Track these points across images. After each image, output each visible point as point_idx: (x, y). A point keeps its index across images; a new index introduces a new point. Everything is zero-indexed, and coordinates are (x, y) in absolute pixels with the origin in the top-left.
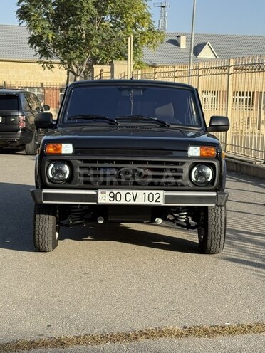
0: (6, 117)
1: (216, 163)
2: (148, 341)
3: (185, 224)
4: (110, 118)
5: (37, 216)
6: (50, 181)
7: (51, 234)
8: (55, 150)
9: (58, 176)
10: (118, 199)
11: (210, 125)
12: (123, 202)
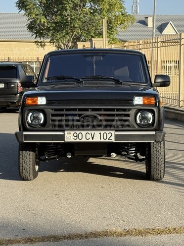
0: (7, 84)
1: (155, 110)
2: (96, 239)
3: (134, 158)
4: (78, 78)
5: (21, 152)
6: (29, 125)
7: (31, 166)
8: (33, 102)
9: (35, 122)
10: (80, 138)
11: (155, 82)
12: (84, 140)
